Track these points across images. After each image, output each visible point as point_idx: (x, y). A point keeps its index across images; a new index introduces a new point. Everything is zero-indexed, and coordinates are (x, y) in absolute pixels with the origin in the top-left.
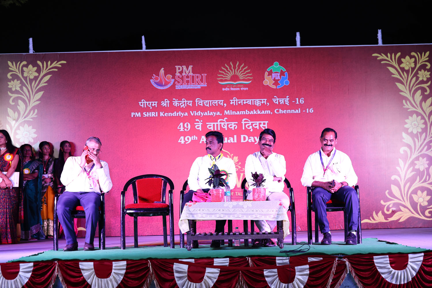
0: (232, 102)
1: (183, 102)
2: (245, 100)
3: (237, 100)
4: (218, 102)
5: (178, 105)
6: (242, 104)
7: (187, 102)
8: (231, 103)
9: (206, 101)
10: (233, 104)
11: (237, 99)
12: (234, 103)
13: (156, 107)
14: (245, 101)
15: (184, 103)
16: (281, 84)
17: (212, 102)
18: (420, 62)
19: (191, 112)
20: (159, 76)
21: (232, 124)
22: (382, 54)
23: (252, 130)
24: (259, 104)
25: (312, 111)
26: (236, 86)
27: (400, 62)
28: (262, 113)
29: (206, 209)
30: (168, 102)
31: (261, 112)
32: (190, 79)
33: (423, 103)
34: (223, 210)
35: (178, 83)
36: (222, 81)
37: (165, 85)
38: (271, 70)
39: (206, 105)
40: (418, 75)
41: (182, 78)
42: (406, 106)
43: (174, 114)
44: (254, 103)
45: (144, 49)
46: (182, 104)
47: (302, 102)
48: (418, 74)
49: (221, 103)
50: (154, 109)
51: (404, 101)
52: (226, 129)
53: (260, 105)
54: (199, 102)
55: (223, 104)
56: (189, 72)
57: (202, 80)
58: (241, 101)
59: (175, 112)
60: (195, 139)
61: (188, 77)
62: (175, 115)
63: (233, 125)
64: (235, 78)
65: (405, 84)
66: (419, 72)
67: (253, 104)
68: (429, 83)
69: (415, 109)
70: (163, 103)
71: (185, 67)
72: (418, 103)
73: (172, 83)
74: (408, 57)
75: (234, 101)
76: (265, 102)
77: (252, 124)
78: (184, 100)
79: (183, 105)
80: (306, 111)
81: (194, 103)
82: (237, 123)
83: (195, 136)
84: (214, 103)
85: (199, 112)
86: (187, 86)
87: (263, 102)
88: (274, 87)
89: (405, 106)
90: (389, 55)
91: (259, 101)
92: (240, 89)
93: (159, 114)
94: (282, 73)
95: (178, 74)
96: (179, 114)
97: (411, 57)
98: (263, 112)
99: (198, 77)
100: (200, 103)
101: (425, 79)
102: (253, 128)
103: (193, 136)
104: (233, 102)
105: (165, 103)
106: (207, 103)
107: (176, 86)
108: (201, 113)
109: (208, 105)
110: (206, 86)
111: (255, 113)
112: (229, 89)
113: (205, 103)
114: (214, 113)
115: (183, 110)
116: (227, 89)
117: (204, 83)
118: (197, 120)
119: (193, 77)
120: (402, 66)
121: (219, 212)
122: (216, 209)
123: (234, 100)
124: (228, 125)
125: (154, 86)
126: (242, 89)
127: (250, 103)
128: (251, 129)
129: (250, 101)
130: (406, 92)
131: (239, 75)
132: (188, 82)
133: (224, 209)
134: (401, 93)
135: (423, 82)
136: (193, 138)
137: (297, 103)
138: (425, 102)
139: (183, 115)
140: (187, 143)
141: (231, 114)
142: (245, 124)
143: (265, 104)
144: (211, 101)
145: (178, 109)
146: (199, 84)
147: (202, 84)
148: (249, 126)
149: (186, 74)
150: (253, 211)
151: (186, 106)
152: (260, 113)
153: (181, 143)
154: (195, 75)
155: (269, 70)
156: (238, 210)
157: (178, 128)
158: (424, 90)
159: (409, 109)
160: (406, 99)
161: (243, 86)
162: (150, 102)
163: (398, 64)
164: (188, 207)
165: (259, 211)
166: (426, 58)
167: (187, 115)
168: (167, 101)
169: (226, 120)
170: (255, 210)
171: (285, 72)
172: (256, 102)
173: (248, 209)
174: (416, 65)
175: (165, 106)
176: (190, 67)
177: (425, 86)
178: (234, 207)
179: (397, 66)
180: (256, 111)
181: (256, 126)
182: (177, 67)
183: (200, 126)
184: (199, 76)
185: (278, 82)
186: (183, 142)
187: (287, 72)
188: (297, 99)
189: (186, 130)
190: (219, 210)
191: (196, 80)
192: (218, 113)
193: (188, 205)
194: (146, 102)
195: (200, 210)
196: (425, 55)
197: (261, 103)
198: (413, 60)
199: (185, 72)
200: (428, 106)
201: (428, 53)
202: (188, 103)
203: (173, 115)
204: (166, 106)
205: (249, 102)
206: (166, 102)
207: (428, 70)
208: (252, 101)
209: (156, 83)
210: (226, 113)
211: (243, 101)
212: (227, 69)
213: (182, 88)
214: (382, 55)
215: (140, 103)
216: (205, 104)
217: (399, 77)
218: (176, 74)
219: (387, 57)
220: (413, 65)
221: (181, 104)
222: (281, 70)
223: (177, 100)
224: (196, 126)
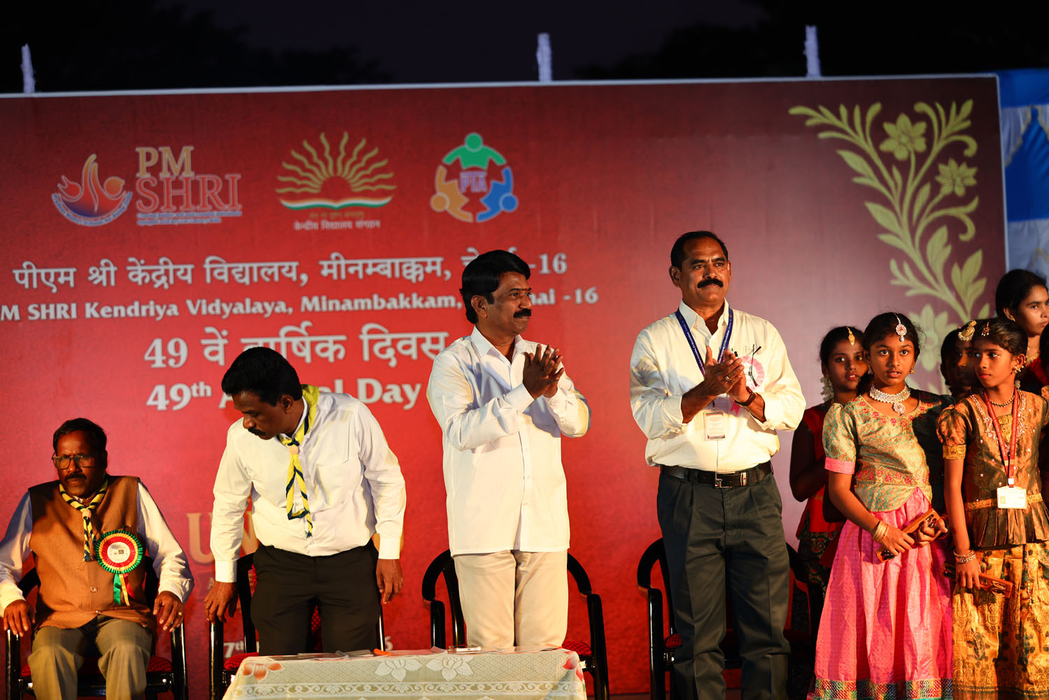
0: (326, 267)
1: (163, 268)
2: (370, 262)
3: (343, 262)
4: (280, 268)
5: (147, 280)
6: (361, 276)
7: (175, 271)
8: (325, 272)
9: (241, 266)
10: (330, 275)
11: (346, 258)
12: (334, 271)
13: (72, 284)
14: (370, 265)
15: (167, 272)
16: (489, 209)
17: (259, 269)
18: (944, 134)
19: (189, 303)
20: (80, 184)
21: (326, 342)
22: (822, 109)
23: (393, 363)
24: (418, 276)
25: (592, 296)
26: (340, 214)
27: (878, 135)
28: (427, 305)
29: (315, 685)
30: (113, 269)
31: (423, 302)
32: (187, 192)
33: (956, 270)
34: (374, 689)
35: (145, 204)
36: (292, 197)
37: (103, 211)
38: (457, 162)
39: (240, 278)
40: (939, 179)
41: (159, 189)
42: (900, 280)
43: (133, 311)
44: (401, 271)
45: (29, 90)
46: (159, 277)
47: (560, 267)
48: (938, 173)
49: (290, 270)
50: (65, 294)
51: (893, 265)
52: (308, 360)
53: (421, 278)
54: (218, 269)
55: (298, 275)
56: (182, 169)
57: (224, 196)
58: (358, 267)
59: (137, 304)
60: (202, 394)
61: (177, 184)
62: (137, 314)
63: (331, 347)
64: (335, 188)
65: (897, 208)
66: (942, 167)
67: (397, 274)
68: (974, 205)
69: (926, 290)
70: (94, 272)
71: (167, 152)
72: (938, 269)
73: (125, 205)
74: (903, 120)
75: (334, 266)
76: (438, 268)
77: (394, 342)
78: (166, 263)
79: (164, 279)
80: (574, 296)
81: (199, 272)
82: (343, 338)
83: (202, 384)
84: (266, 274)
85: (218, 301)
86: (175, 215)
87: (429, 269)
88: (467, 217)
89: (895, 278)
90: (843, 111)
91: (419, 266)
92: (354, 225)
93: (81, 311)
94: (493, 171)
95: (143, 175)
96: (148, 311)
97: (916, 118)
98: (431, 302)
99: (211, 185)
100: (220, 274)
101: (960, 192)
102: (397, 355)
103: (198, 385)
104: (330, 267)
105: (101, 273)
106: (244, 272)
107: (139, 216)
108: (224, 306)
109: (246, 280)
110: (238, 213)
111: (404, 303)
112: (315, 226)
113: (237, 273)
114: (266, 304)
115: (162, 297)
116: (309, 225)
117: (234, 205)
118: (209, 330)
119: (195, 184)
120: (886, 146)
121: (359, 695)
122: (350, 684)
123: (335, 263)
124: (313, 344)
125: (65, 215)
126: (359, 224)
127: (388, 273)
128: (389, 360)
129: (389, 266)
130: (900, 233)
131: (350, 176)
132: (178, 201)
133: (375, 685)
134: (885, 238)
135: (952, 200)
136: (198, 391)
137: (545, 270)
138: (961, 266)
139: (161, 312)
140: (176, 408)
141: (324, 308)
142: (372, 343)
143: (439, 274)
144: (255, 266)
145: (146, 293)
146: (214, 208)
147: (227, 207)
148: (383, 350)
149: (172, 174)
150: (475, 688)
151: (172, 281)
152: (421, 306)
153: (156, 406)
154: (203, 179)
155: (449, 159)
156: (424, 686)
157: (147, 357)
158: (956, 227)
159: (908, 288)
160: (901, 256)
161: (361, 213)
162: (52, 271)
163: (873, 140)
164: (254, 678)
165: (497, 688)
166: (964, 120)
167: (176, 313)
168: (107, 265)
169: (307, 329)
170: (481, 687)
171: (503, 167)
172: (409, 268)
173: (458, 683)
174: (930, 144)
175: (101, 282)
176: (186, 152)
177: (960, 212)
178: (411, 677)
179: (869, 147)
180: (408, 299)
181: (407, 347)
182: (142, 151)
183: (221, 349)
184: (215, 182)
185: (482, 200)
186: (162, 404)
187: (508, 168)
188: (544, 258)
189: (172, 362)
190: (361, 689)
191: (204, 194)
192: (282, 307)
193: (252, 674)
194: (39, 271)
195: (292, 690)
196: (958, 111)
197: (425, 273)
198: (922, 127)
199: (169, 169)
200: (971, 280)
201: (968, 107)
202: (179, 274)
203: (130, 314)
204: (105, 284)
205: (384, 267)
206: (104, 270)
207: (971, 163)
208: (393, 265)
209: (71, 206)
210: (307, 304)
211: (365, 266)
212: (308, 156)
213: (159, 222)
214: (819, 112)
215: (17, 272)
216: (237, 277)
217: (876, 184)
218: (138, 175)
219: (838, 116)
220: (921, 145)
221: (154, 275)
222: (491, 163)
223: (142, 262)
224: (207, 352)
